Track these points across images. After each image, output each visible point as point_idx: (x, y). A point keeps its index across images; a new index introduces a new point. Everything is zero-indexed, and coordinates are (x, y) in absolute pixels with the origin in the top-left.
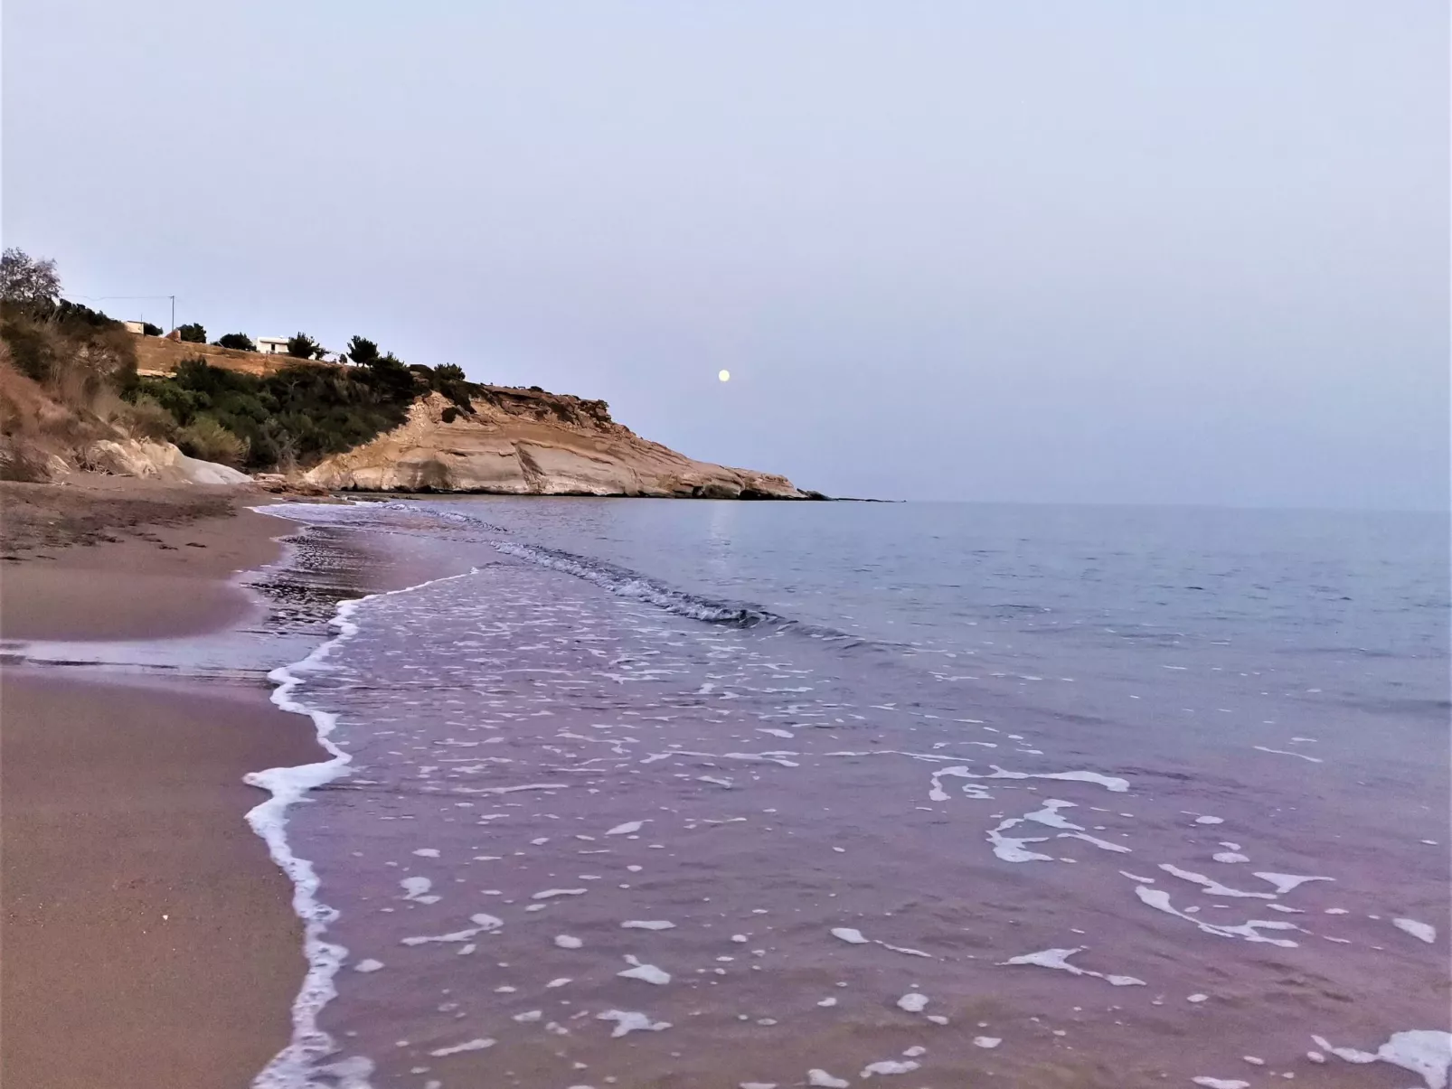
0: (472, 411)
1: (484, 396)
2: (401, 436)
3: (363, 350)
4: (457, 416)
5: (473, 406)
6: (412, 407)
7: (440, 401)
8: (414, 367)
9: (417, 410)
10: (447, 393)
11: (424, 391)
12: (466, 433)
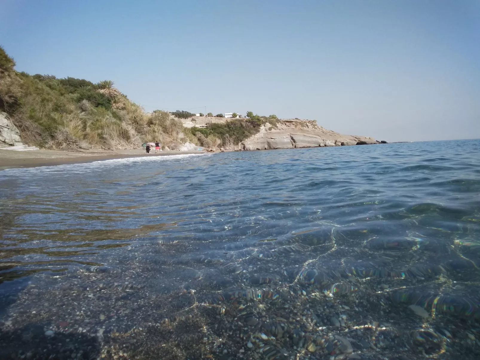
0: (277, 127)
1: (281, 122)
2: (258, 135)
3: (249, 114)
4: (272, 129)
5: (278, 125)
6: (261, 128)
7: (268, 125)
8: (262, 117)
9: (262, 128)
10: (270, 123)
11: (264, 123)
12: (275, 133)
